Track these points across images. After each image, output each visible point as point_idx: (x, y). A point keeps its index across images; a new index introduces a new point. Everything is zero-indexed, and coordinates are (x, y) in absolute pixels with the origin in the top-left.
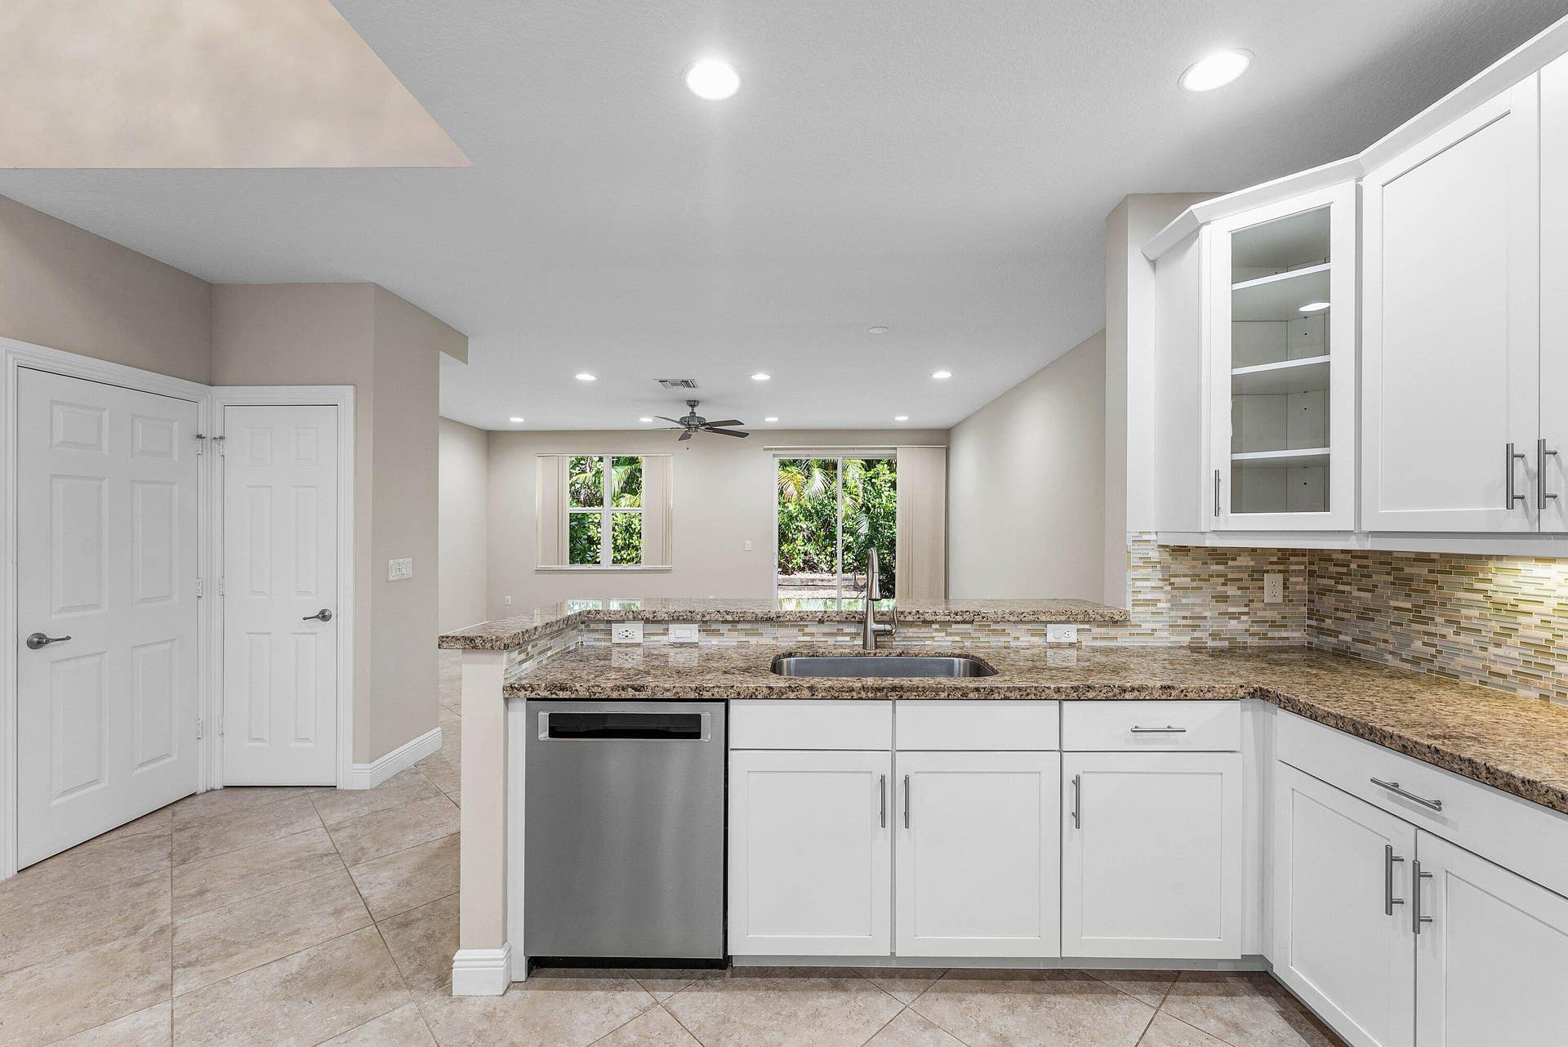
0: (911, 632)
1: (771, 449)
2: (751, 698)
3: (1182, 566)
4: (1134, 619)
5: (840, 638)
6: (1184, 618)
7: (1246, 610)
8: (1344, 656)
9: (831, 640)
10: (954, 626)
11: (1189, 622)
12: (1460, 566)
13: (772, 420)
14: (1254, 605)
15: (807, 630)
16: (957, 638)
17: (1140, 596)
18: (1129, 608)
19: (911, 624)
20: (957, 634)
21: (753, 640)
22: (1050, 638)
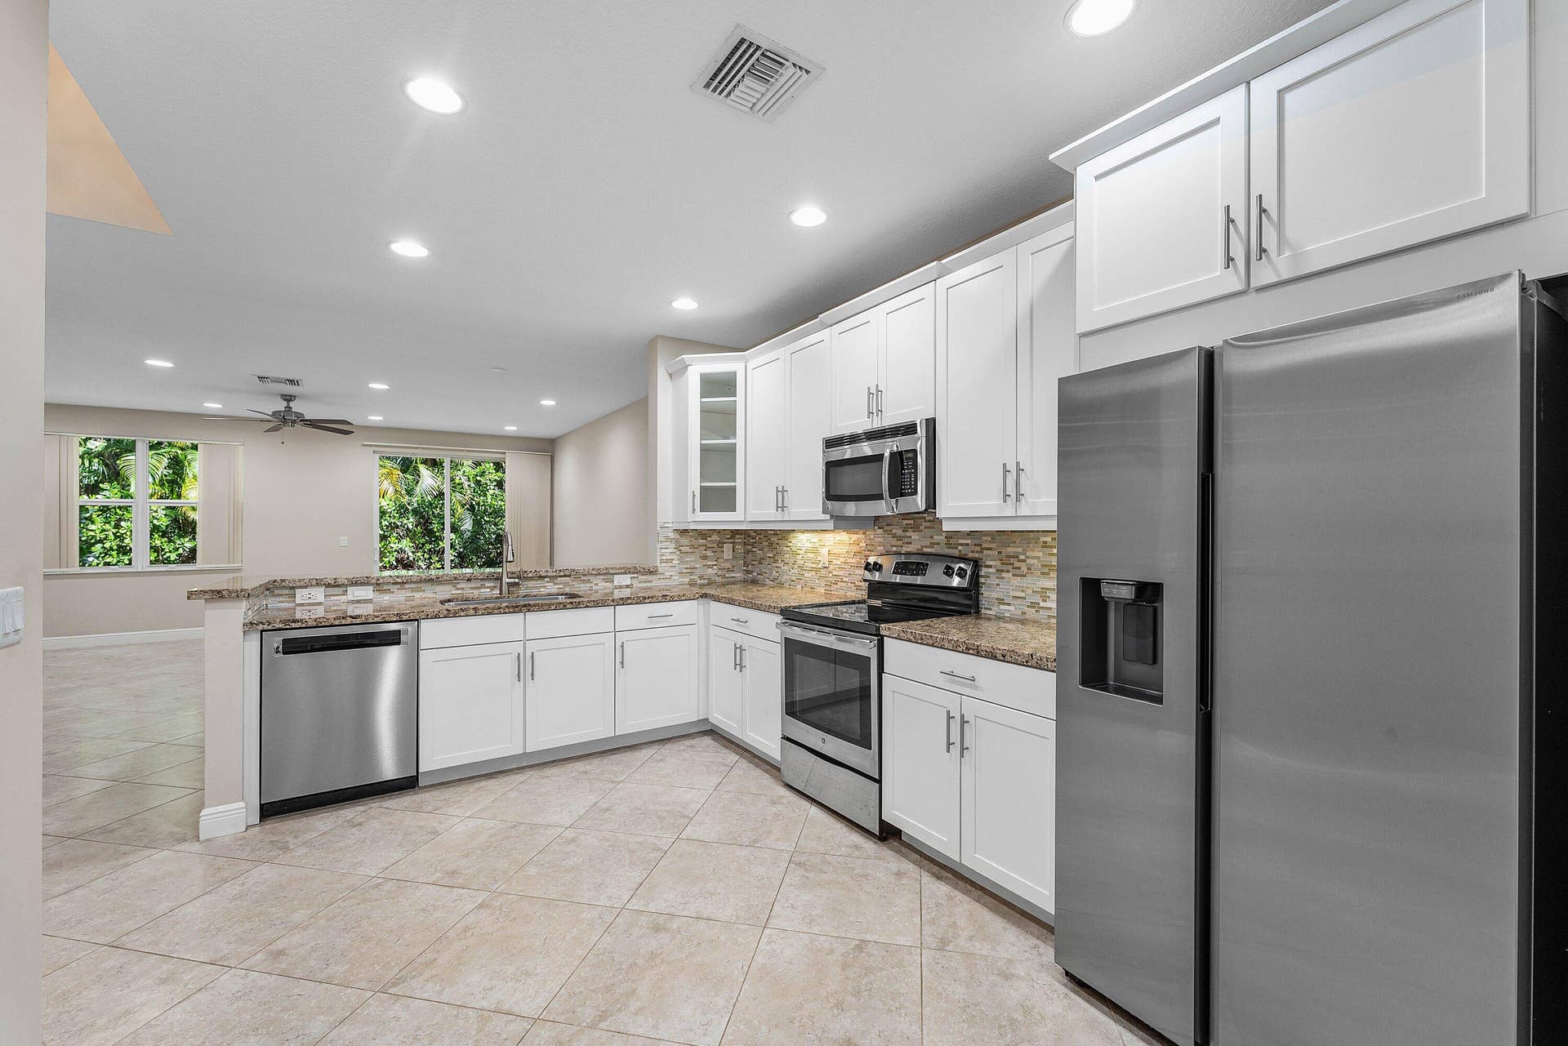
0: (531, 584)
1: (371, 446)
2: (436, 617)
3: (685, 541)
4: (660, 570)
5: (482, 590)
6: (686, 568)
7: (715, 563)
8: (754, 582)
9: (476, 592)
10: (559, 579)
11: (688, 571)
12: (784, 535)
13: (376, 419)
14: (720, 560)
15: (458, 586)
16: (561, 586)
17: (664, 557)
18: (658, 565)
19: (531, 579)
20: (560, 584)
21: (418, 595)
22: (616, 583)
